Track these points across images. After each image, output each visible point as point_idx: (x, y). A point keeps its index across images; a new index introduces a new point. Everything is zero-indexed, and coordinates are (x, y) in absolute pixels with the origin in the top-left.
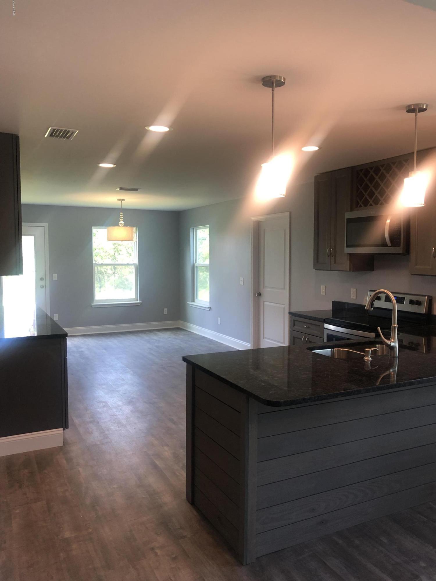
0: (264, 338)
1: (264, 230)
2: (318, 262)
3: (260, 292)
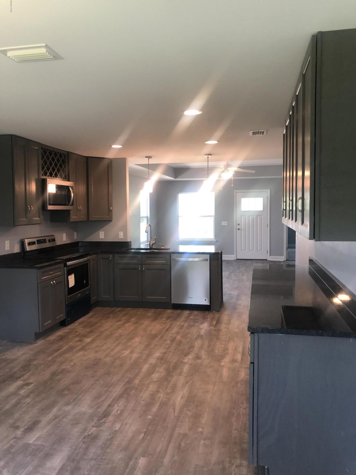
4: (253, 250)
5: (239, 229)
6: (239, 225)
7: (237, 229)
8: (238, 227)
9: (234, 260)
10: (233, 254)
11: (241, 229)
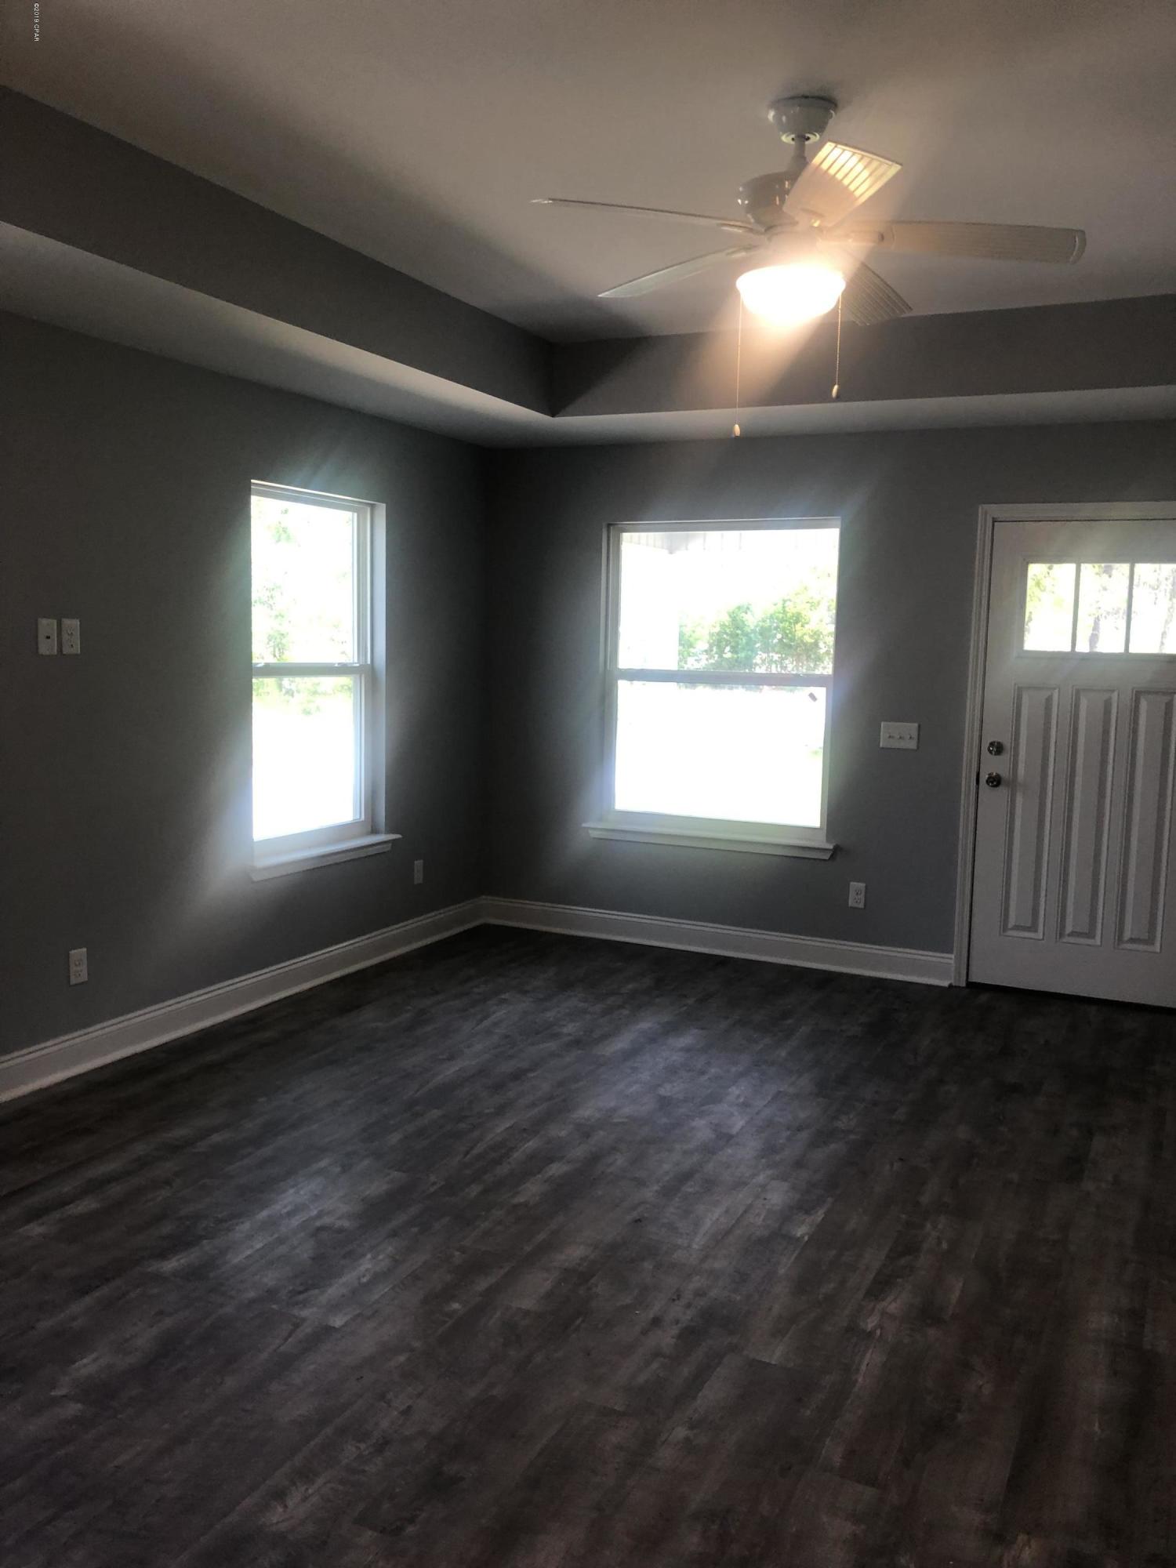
4: (1090, 935)
5: (995, 781)
6: (998, 748)
7: (984, 777)
8: (993, 765)
9: (951, 986)
10: (945, 947)
11: (1013, 784)
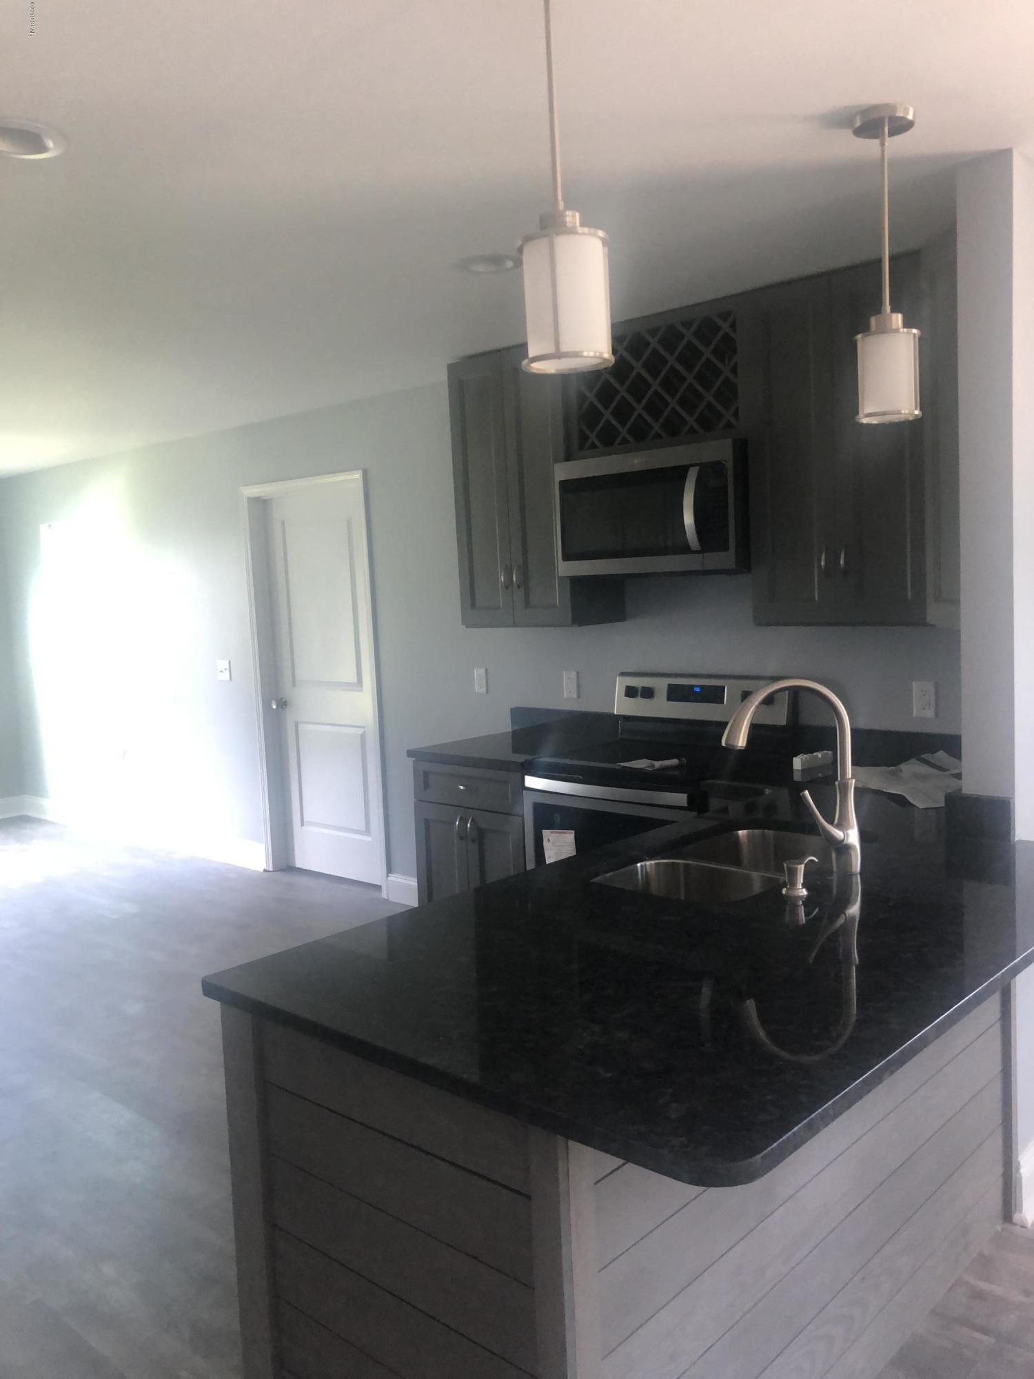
0: (302, 825)
1: (283, 523)
2: (473, 605)
3: (282, 699)
